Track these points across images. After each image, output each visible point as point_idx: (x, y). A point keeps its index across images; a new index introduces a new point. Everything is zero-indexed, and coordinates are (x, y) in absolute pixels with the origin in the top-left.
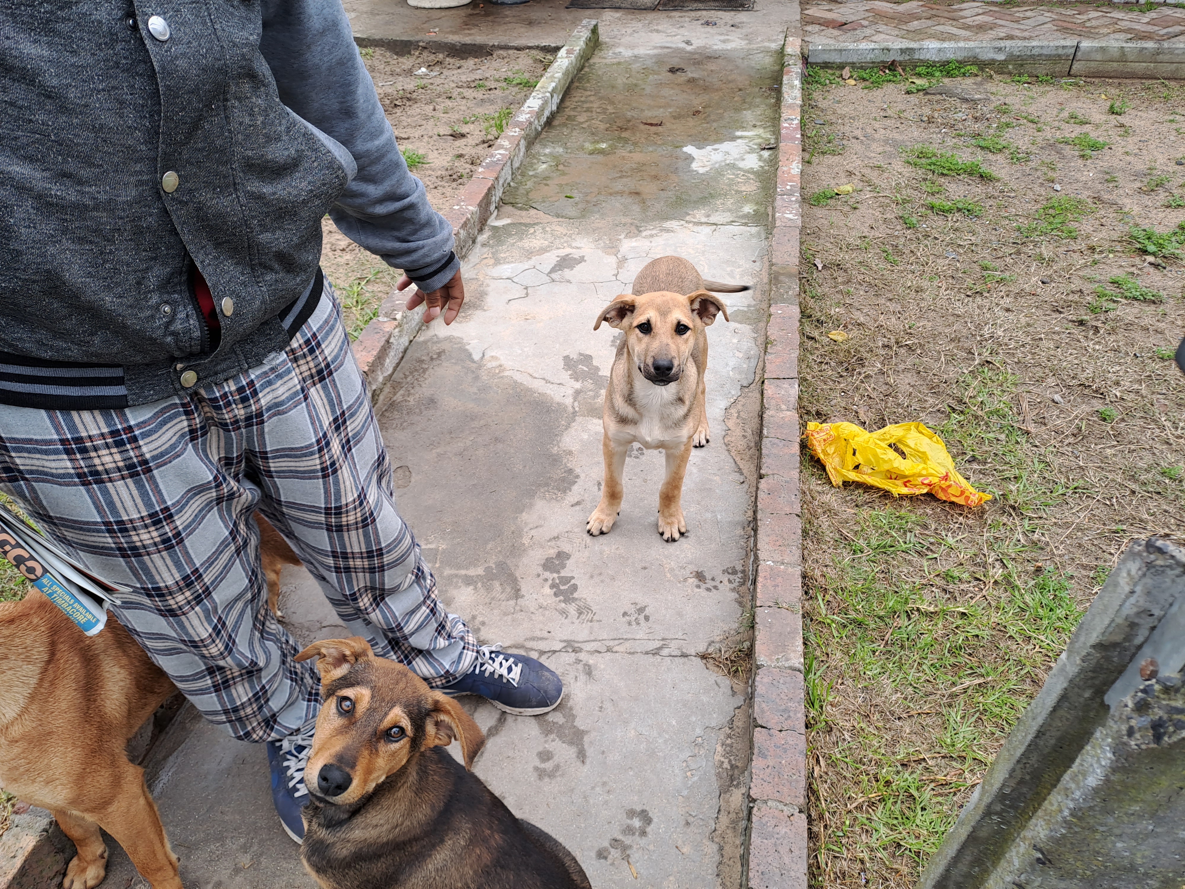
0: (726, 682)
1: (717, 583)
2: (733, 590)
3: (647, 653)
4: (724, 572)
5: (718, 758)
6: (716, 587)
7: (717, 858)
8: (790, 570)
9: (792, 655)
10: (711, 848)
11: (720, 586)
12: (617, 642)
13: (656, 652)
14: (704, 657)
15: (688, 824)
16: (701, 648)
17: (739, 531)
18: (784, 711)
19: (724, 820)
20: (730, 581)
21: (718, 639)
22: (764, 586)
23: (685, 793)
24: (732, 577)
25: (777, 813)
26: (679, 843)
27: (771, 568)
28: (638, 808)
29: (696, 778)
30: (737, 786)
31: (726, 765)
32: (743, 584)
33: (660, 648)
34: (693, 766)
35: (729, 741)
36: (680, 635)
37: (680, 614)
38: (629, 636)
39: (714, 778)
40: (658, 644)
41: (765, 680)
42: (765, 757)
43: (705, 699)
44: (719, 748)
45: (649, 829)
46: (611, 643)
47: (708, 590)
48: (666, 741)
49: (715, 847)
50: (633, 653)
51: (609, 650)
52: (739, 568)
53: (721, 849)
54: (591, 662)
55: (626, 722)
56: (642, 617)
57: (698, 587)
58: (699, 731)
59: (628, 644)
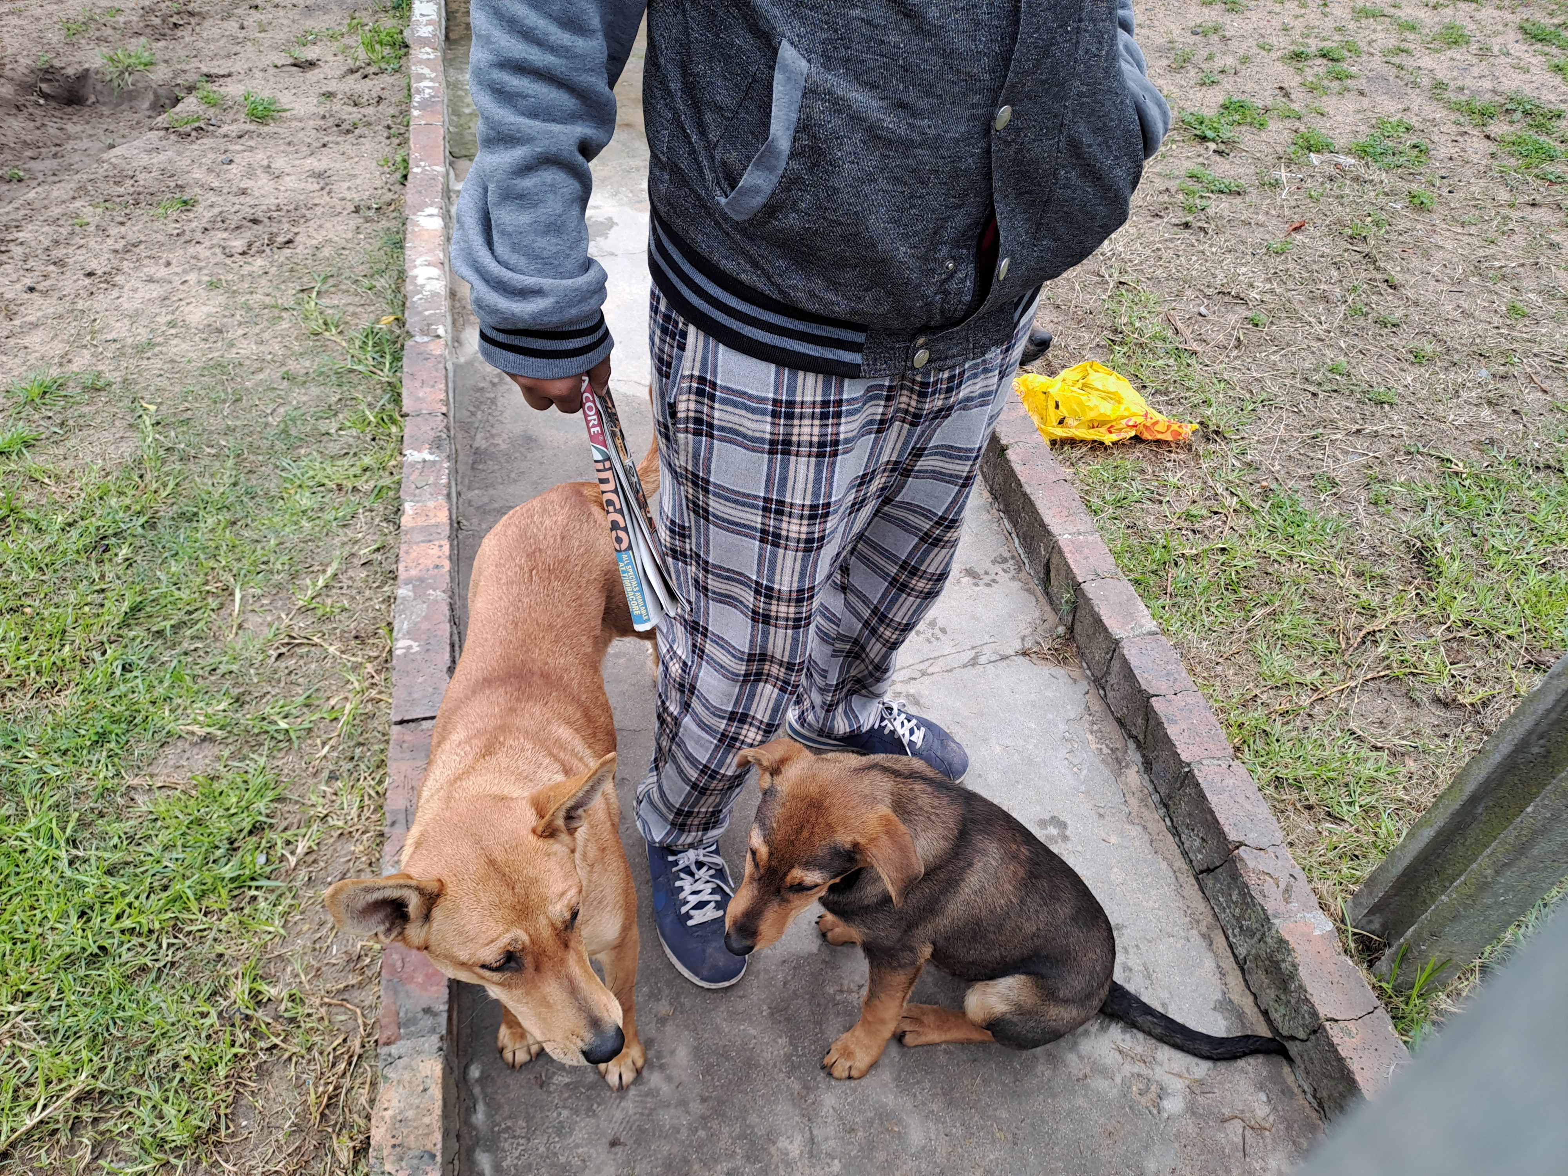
0: (1061, 672)
1: (993, 576)
2: (1013, 578)
3: (965, 666)
4: (994, 562)
6: (994, 581)
7: (1146, 837)
8: (1090, 538)
9: (1143, 621)
11: (997, 578)
12: (927, 664)
13: (974, 662)
14: (1025, 654)
15: (1101, 816)
16: (1018, 645)
17: (985, 516)
18: (1168, 674)
19: (1133, 802)
20: (1005, 571)
21: (1027, 632)
22: (1075, 561)
23: (1083, 788)
24: (1005, 566)
25: (1217, 769)
26: (1104, 836)
27: (1070, 540)
28: (1047, 817)
29: (1085, 772)
30: (1127, 766)
31: (1106, 751)
32: (1020, 570)
33: (975, 658)
34: (1076, 761)
35: (1095, 727)
36: (987, 639)
37: (974, 618)
38: (936, 654)
39: (1102, 767)
40: (971, 654)
41: (1133, 651)
42: (1176, 722)
43: (1050, 694)
44: (1090, 737)
46: (922, 666)
47: (988, 585)
48: (1036, 746)
49: (1139, 828)
50: (951, 670)
51: (924, 674)
52: (1007, 555)
53: (1145, 828)
55: (985, 740)
56: (937, 631)
57: (976, 585)
58: (1062, 727)
59: (940, 663)
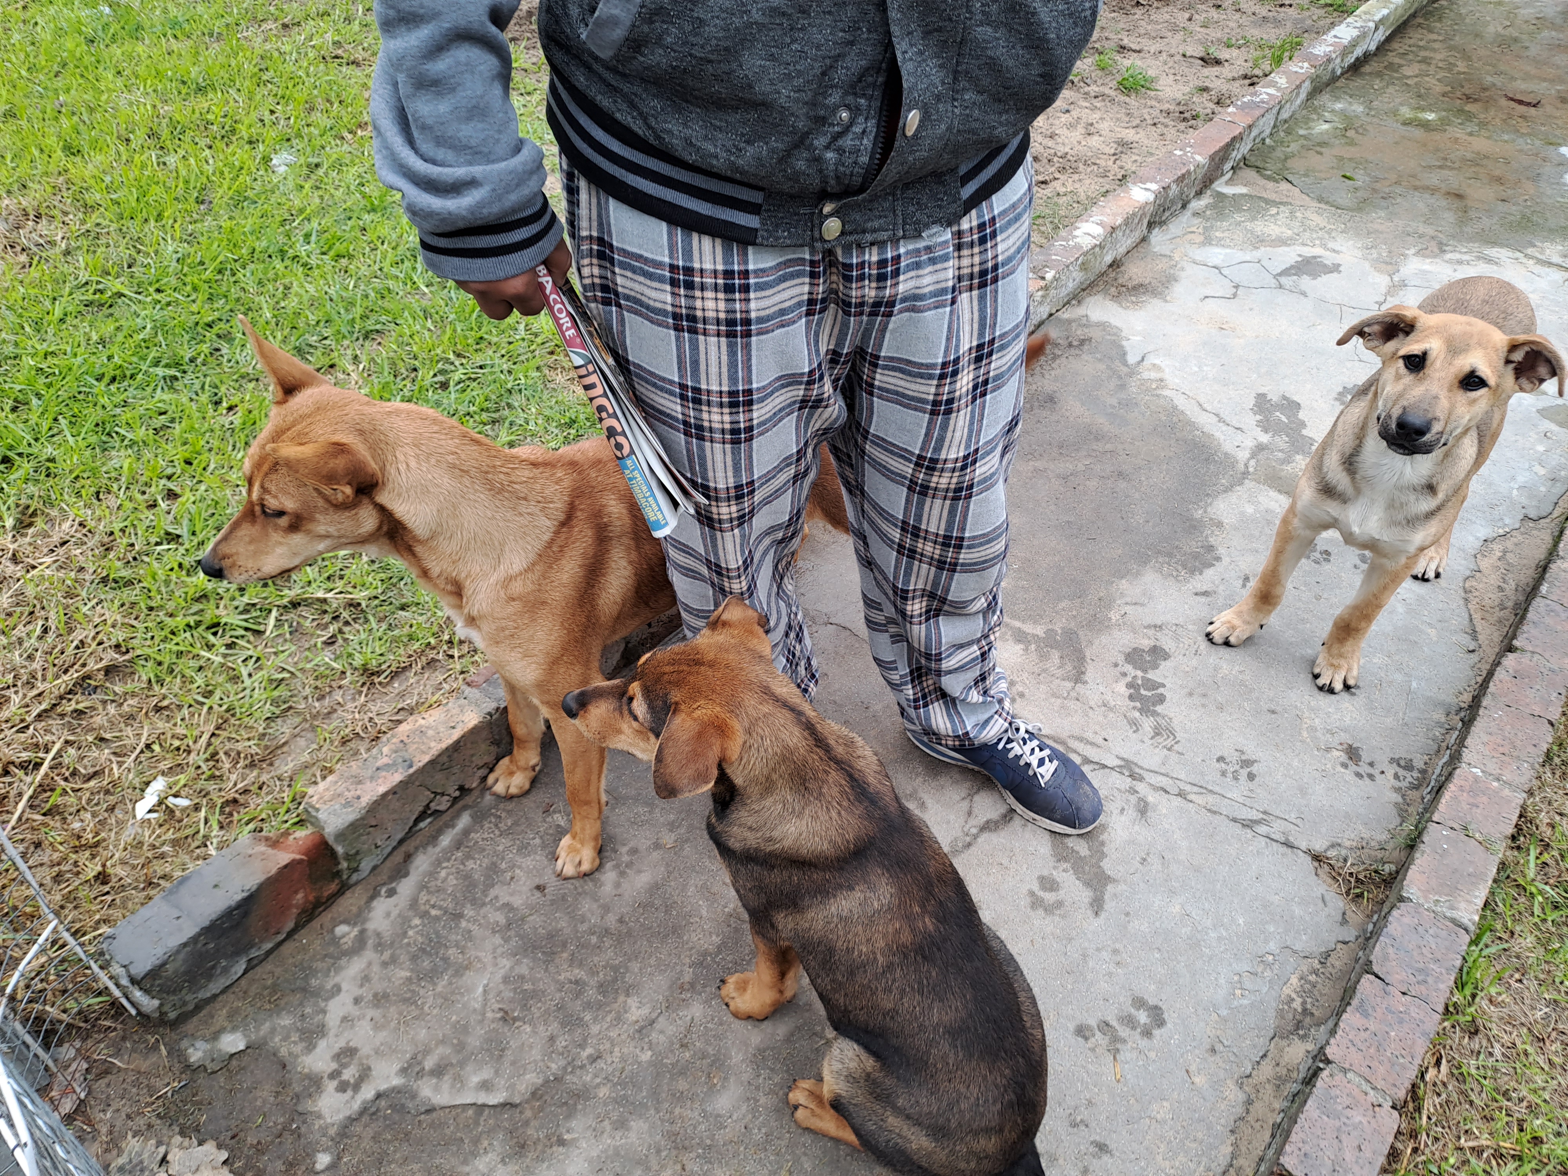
0: (1338, 903)
1: (1375, 772)
2: (1398, 790)
3: (1235, 820)
4: (1392, 760)
5: (1287, 991)
6: (1371, 777)
7: (1240, 1110)
8: (1507, 792)
9: (1463, 905)
10: (1235, 1095)
11: (1378, 777)
12: (1196, 789)
13: (1249, 825)
14: (1317, 858)
15: (1213, 1050)
16: (1319, 846)
17: (1439, 716)
18: (1420, 970)
19: (1267, 1070)
20: (1396, 777)
21: (1348, 844)
22: (1455, 798)
23: (1224, 1012)
24: (1401, 772)
25: (1356, 1092)
26: (1193, 1068)
27: (1476, 779)
28: (1152, 1001)
29: (1245, 1002)
30: (1303, 1038)
31: (1297, 1005)
32: (1416, 787)
33: (1258, 822)
34: (1248, 985)
35: (1312, 978)
36: (1292, 817)
37: (1303, 791)
38: (1217, 789)
39: (1272, 1013)
40: (1255, 815)
41: (1406, 920)
42: (1366, 1015)
43: (1297, 911)
44: (1294, 980)
45: (1156, 1032)
46: (1188, 788)
47: (1359, 775)
48: (1220, 939)
49: (1241, 1097)
50: (1215, 813)
51: (1181, 794)
52: (1419, 763)
53: (1249, 1102)
54: (1150, 799)
55: (1172, 892)
56: (1244, 772)
57: (1345, 766)
58: (1272, 946)
59: (1211, 799)
